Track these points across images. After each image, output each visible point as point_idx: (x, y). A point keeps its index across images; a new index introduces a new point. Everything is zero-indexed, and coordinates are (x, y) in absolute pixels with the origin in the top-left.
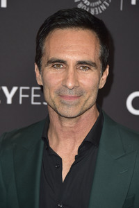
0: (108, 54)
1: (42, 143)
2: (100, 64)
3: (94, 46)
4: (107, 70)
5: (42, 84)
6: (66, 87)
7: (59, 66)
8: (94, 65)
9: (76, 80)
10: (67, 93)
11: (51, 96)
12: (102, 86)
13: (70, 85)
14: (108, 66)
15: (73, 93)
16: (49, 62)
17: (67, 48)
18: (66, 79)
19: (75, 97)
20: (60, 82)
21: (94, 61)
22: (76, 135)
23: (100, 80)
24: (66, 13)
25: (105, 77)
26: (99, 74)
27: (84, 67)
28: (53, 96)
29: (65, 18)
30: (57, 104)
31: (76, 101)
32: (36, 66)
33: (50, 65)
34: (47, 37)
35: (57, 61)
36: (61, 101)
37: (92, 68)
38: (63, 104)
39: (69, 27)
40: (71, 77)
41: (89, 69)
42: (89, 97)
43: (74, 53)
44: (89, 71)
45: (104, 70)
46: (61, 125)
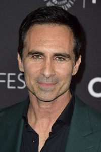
0: (80, 46)
1: (23, 121)
2: (73, 56)
3: (68, 40)
4: (80, 59)
5: (23, 71)
6: (44, 75)
7: (38, 57)
8: (69, 56)
9: (53, 70)
10: (45, 81)
11: (31, 83)
12: (75, 73)
13: (47, 73)
14: (81, 56)
15: (50, 81)
16: (30, 53)
17: (45, 42)
18: (43, 69)
19: (51, 84)
20: (38, 71)
21: (68, 54)
22: (52, 115)
23: (73, 69)
24: (45, 11)
25: (78, 65)
26: (73, 64)
27: (60, 59)
28: (33, 82)
29: (43, 15)
30: (36, 89)
31: (52, 87)
32: (19, 56)
33: (31, 56)
34: (28, 31)
35: (36, 53)
36: (39, 87)
37: (67, 59)
38: (41, 89)
39: (47, 23)
40: (48, 67)
41: (64, 59)
42: (64, 84)
43: (51, 46)
44: (64, 61)
45: (77, 60)
46: (39, 106)
